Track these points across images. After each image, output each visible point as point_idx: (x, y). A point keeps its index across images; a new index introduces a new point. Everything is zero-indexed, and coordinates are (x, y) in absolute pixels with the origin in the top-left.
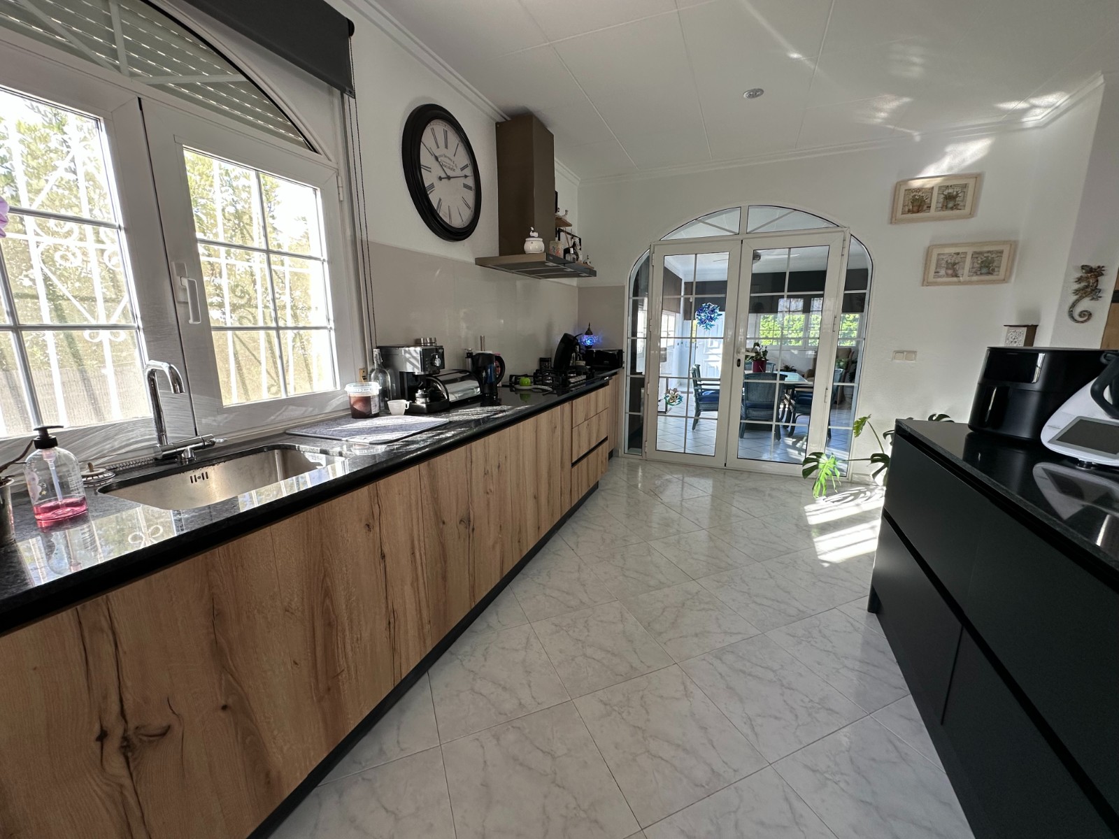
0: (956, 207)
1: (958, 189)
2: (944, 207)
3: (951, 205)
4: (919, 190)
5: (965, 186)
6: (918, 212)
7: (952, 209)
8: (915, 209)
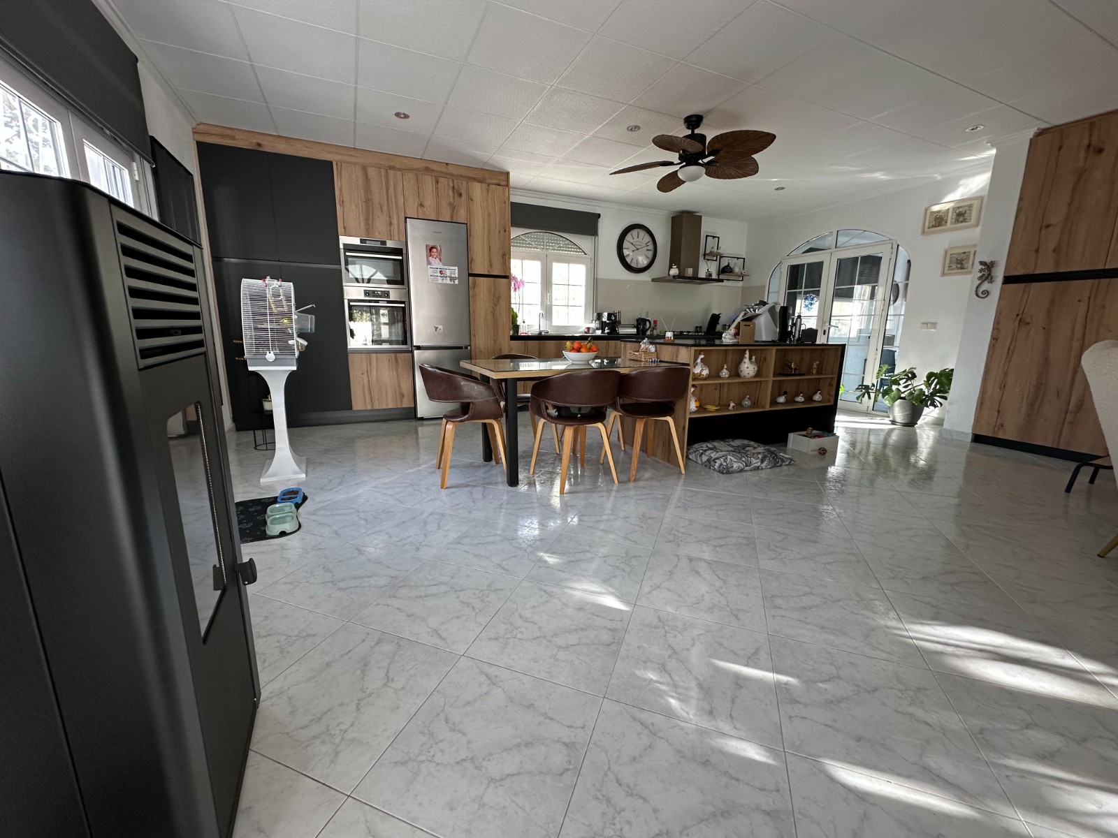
0: (964, 221)
1: (966, 208)
2: (957, 221)
3: (961, 219)
4: (939, 212)
5: (971, 206)
6: (939, 226)
7: (962, 222)
8: (937, 224)
